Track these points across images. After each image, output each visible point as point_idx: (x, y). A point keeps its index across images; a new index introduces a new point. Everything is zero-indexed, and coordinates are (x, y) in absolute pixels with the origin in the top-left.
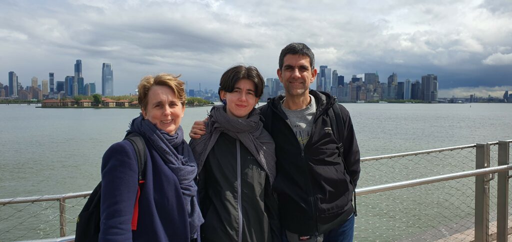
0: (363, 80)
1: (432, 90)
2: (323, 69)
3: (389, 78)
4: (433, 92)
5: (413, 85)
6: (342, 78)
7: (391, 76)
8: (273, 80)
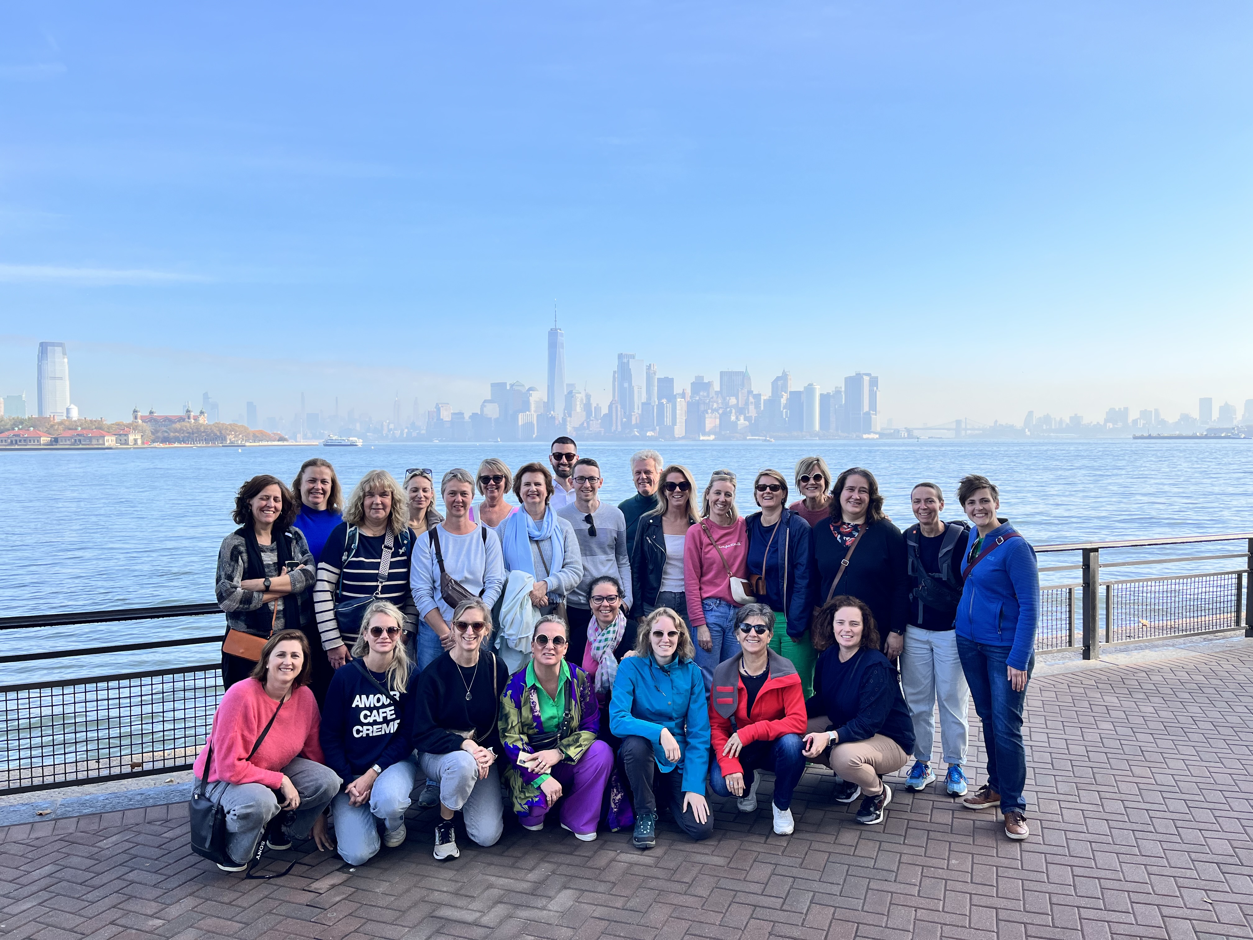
0: (717, 387)
1: (866, 408)
2: (625, 360)
3: (773, 383)
4: (868, 414)
5: (825, 398)
6: (666, 384)
7: (778, 379)
8: (508, 388)
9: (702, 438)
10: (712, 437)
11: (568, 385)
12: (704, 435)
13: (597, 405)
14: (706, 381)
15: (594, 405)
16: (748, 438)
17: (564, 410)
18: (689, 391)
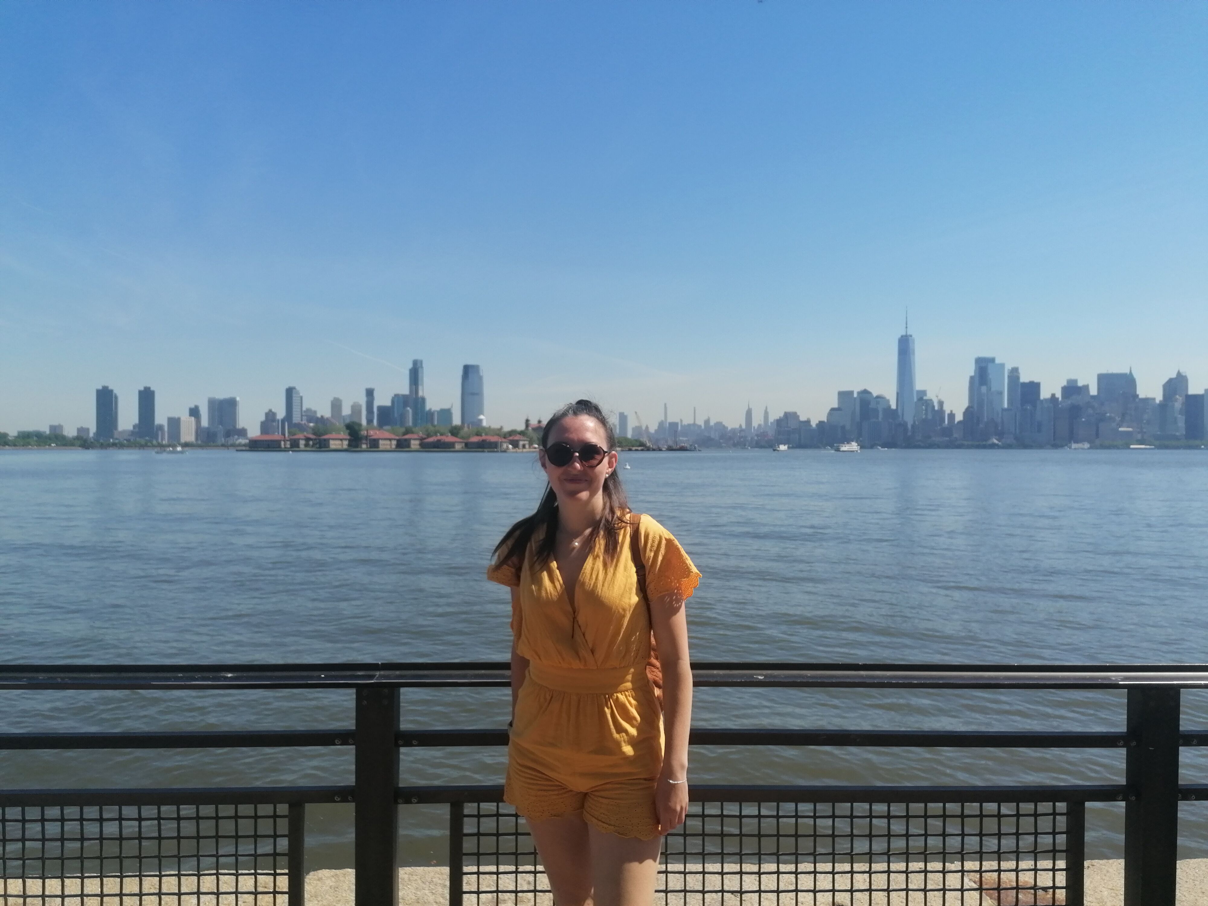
0: (1093, 392)
2: (984, 365)
3: (1165, 386)
7: (1172, 380)
8: (855, 395)
9: (1074, 446)
10: (1087, 445)
11: (919, 392)
12: (1076, 442)
13: (951, 411)
14: (1080, 384)
15: (947, 412)
16: (1132, 446)
17: (914, 417)
18: (1059, 395)
